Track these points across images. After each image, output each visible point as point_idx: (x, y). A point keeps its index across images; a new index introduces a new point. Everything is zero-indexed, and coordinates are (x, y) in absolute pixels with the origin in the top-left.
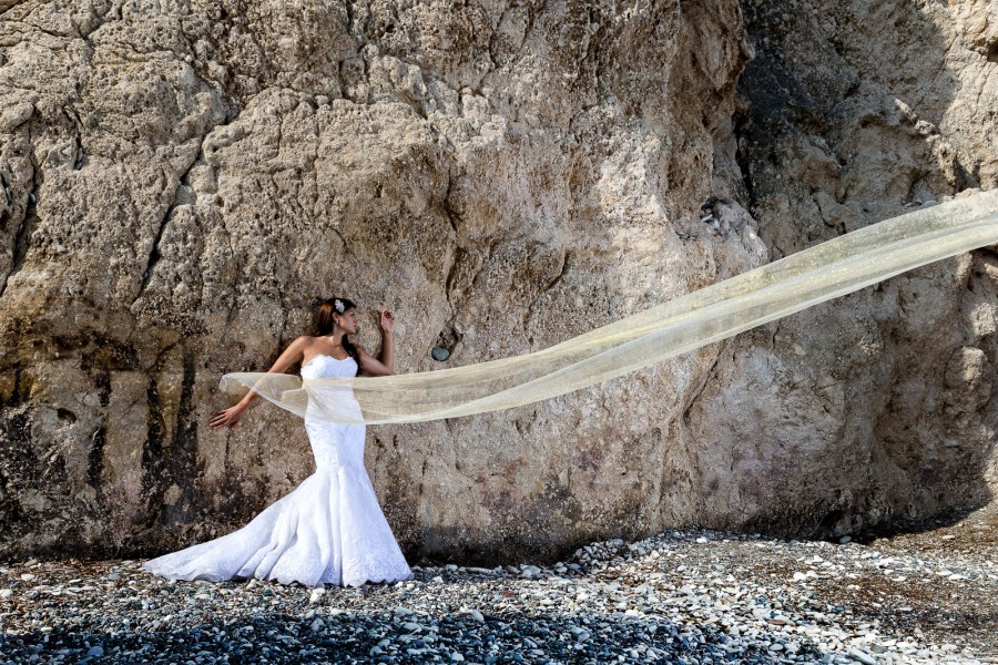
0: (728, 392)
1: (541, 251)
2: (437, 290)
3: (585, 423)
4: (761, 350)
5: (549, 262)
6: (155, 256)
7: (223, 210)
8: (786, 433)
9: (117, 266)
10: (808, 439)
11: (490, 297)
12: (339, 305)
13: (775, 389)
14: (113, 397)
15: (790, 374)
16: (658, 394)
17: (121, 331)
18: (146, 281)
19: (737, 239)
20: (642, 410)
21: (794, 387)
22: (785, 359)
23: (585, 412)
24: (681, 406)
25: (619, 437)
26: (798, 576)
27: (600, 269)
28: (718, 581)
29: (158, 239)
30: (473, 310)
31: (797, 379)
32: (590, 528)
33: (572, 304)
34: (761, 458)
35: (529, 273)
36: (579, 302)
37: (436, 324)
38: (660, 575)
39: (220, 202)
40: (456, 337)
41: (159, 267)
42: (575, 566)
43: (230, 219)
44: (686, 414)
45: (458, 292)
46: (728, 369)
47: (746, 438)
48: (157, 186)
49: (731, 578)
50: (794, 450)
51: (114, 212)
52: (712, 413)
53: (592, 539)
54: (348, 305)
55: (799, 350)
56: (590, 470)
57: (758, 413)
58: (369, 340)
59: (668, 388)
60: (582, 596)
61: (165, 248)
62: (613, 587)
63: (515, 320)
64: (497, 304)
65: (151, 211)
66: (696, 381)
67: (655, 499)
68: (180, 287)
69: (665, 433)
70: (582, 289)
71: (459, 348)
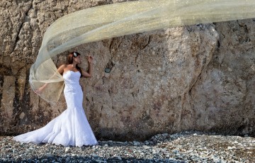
0: (205, 84)
1: (141, 36)
2: (106, 49)
3: (156, 94)
4: (216, 69)
5: (144, 39)
6: (18, 39)
7: (39, 24)
8: (226, 99)
9: (6, 42)
10: (233, 100)
11: (124, 51)
12: (75, 54)
13: (221, 83)
14: (4, 84)
15: (226, 77)
16: (180, 84)
17: (7, 63)
18: (15, 47)
19: (208, 31)
20: (175, 90)
21: (228, 82)
22: (225, 72)
23: (155, 90)
24: (188, 89)
25: (167, 99)
26: (229, 148)
27: (160, 42)
28: (201, 149)
29: (19, 33)
30: (119, 56)
31: (229, 79)
32: (157, 129)
33: (151, 53)
34: (216, 107)
35: (137, 43)
36: (154, 53)
37: (106, 61)
38: (181, 146)
39: (38, 21)
40: (113, 65)
41: (19, 42)
42: (152, 142)
43: (41, 27)
44: (190, 91)
45: (113, 50)
46: (205, 75)
47: (211, 100)
48: (18, 16)
49: (205, 148)
50: (228, 104)
51: (5, 25)
52: (199, 91)
53: (157, 133)
54: (78, 54)
55: (230, 69)
56: (157, 110)
57: (215, 91)
58: (84, 66)
59: (184, 82)
60: (154, 152)
61: (21, 36)
62: (163, 150)
63: (132, 59)
64: (126, 54)
65: (16, 24)
66: (193, 80)
67: (179, 120)
68: (25, 48)
69: (183, 97)
70: (154, 48)
71: (114, 68)
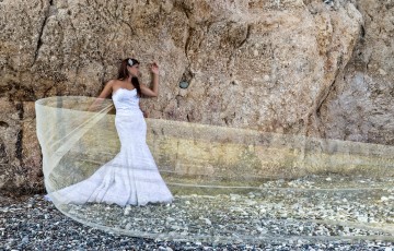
0: (342, 98)
1: (234, 26)
2: (181, 51)
3: (262, 118)
4: (360, 74)
5: (239, 32)
6: (40, 43)
7: (71, 17)
8: (378, 120)
9: (23, 49)
10: (389, 121)
11: (209, 53)
12: (131, 62)
13: (369, 94)
14: (25, 114)
15: (377, 85)
16: (302, 100)
17: (26, 80)
18: (36, 55)
19: (344, 11)
20: (293, 110)
21: (379, 92)
22: (374, 77)
23: (262, 112)
24: (315, 106)
25: (281, 125)
26: (384, 198)
27: (266, 34)
28: (338, 202)
29: (41, 34)
30: (200, 61)
31: (381, 88)
33: (252, 53)
34: (361, 133)
35: (229, 39)
36: (256, 53)
37: (181, 69)
38: (305, 199)
39: (69, 13)
40: (191, 75)
41: (42, 48)
42: (259, 194)
43: (75, 21)
44: (318, 111)
45: (191, 52)
46: (341, 85)
47: (353, 122)
48: (39, 7)
49: (345, 200)
50: (381, 128)
51: (19, 23)
52: (332, 110)
53: (268, 180)
54: (135, 62)
55: (382, 72)
56: (265, 143)
57: (359, 108)
58: (145, 80)
59: (307, 97)
60: (263, 211)
61: (45, 39)
62: (279, 206)
63: (221, 64)
64: (212, 57)
65: (37, 20)
66: (323, 92)
67: (302, 156)
68: (53, 58)
69: (306, 121)
70: (257, 45)
71: (193, 81)
